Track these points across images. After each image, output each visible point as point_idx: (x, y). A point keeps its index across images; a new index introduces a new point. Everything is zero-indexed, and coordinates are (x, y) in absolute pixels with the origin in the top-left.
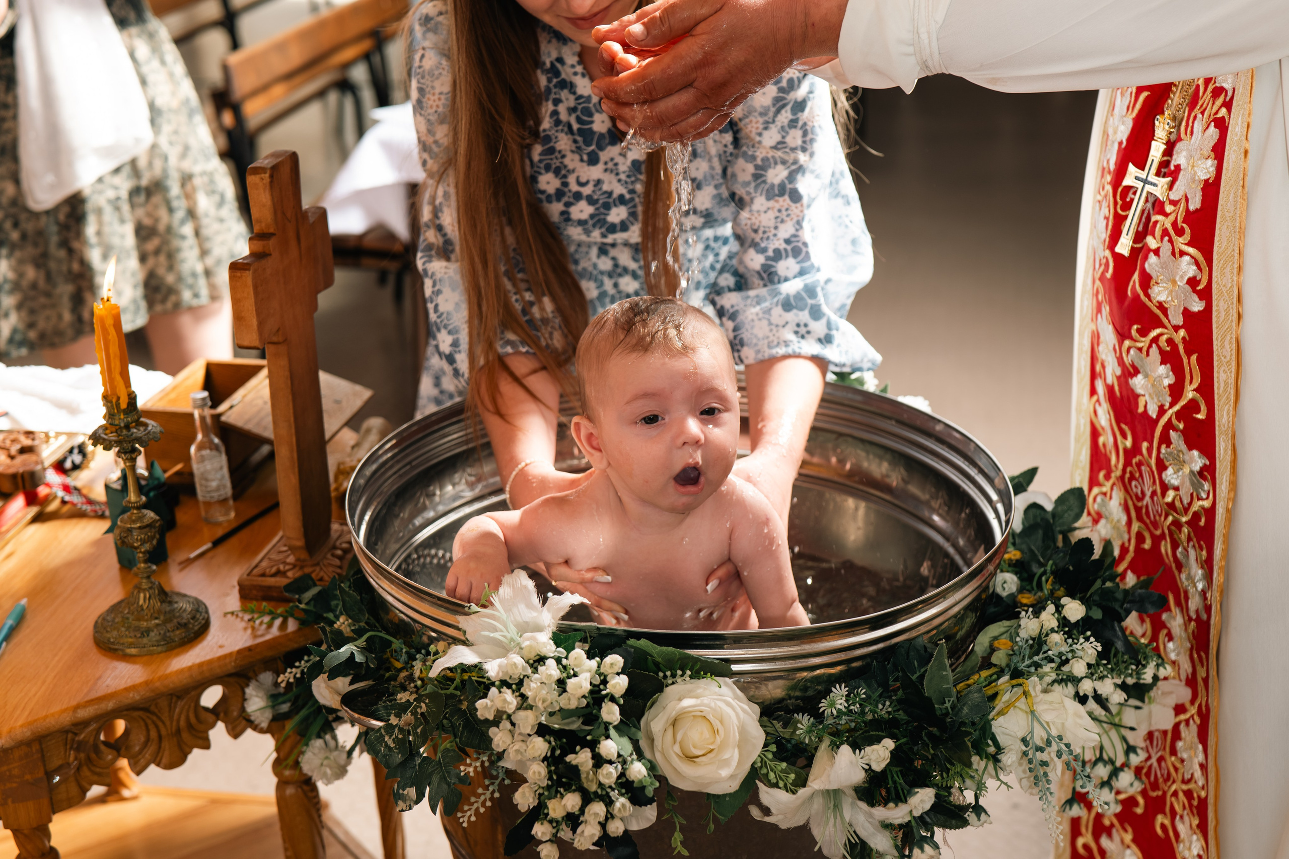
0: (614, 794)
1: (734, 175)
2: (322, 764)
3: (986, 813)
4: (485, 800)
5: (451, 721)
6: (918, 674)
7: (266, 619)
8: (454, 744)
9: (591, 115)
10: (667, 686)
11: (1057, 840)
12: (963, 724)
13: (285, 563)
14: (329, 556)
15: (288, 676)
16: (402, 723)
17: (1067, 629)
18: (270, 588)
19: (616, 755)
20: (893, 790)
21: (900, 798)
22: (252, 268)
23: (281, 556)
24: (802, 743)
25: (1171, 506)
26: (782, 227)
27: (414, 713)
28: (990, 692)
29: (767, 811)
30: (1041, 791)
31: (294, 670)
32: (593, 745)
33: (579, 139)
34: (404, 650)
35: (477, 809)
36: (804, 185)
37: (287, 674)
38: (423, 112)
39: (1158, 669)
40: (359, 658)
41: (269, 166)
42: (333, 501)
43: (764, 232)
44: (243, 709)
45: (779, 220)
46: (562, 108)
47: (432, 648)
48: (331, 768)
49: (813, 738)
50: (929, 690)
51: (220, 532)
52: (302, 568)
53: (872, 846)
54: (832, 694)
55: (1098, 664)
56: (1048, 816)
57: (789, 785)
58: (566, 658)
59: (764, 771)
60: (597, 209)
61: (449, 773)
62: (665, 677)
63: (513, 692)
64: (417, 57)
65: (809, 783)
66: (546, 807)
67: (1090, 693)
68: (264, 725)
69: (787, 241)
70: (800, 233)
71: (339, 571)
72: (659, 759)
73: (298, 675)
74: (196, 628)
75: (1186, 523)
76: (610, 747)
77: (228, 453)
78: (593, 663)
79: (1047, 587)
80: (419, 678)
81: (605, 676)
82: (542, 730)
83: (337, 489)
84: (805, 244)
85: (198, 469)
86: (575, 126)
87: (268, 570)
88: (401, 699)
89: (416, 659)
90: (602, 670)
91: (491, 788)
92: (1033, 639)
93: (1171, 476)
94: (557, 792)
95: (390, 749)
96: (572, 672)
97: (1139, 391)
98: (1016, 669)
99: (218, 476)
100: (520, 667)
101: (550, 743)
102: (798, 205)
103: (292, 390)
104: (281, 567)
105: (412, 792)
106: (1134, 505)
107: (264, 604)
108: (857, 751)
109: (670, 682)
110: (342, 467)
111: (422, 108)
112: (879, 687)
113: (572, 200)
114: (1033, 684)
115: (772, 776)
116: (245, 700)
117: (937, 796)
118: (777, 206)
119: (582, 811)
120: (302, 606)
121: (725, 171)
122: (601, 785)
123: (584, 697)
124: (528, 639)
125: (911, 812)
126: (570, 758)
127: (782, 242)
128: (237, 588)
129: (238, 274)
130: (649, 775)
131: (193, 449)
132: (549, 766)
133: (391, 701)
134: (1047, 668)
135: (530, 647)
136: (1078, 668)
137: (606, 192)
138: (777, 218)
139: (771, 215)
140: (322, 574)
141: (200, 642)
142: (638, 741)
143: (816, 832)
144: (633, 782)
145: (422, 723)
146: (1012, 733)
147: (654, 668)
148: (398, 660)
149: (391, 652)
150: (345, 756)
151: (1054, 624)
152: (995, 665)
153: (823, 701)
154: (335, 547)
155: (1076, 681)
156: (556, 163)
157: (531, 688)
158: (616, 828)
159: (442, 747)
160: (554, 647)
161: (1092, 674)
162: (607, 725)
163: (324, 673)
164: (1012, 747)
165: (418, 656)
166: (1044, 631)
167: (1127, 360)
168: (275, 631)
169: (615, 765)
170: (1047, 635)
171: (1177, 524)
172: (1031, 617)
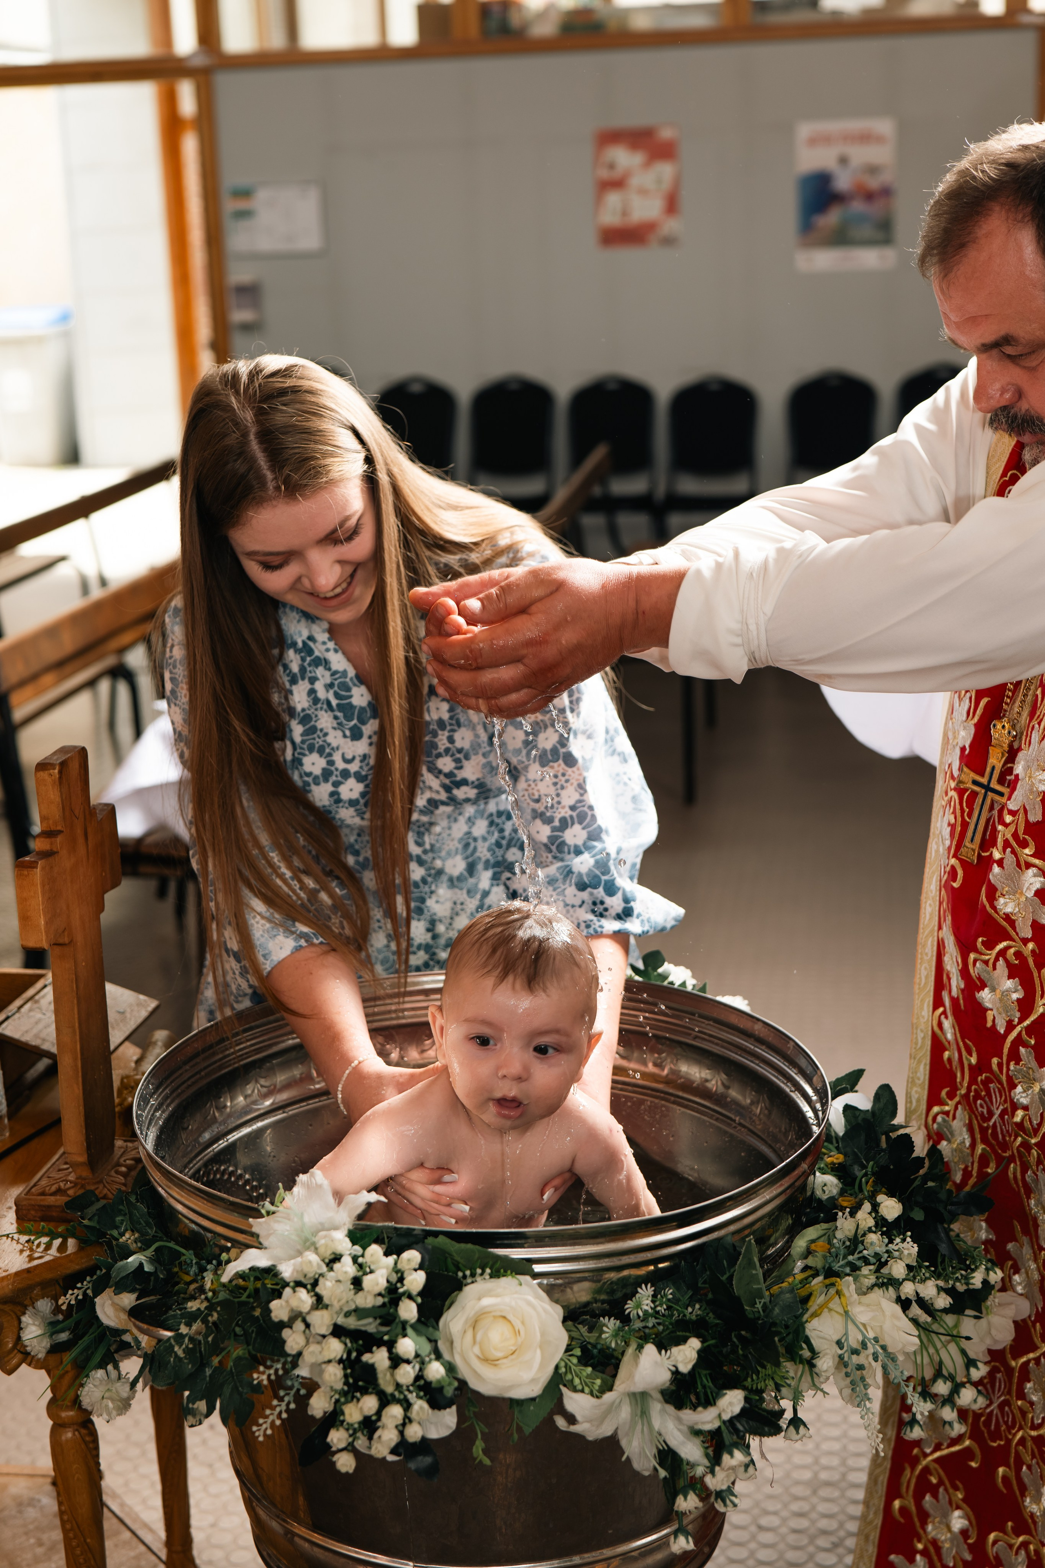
0: (412, 1397)
2: (103, 1398)
3: (805, 1426)
4: (281, 1412)
5: (244, 1329)
6: (728, 1274)
7: (45, 1240)
8: (246, 1351)
9: (348, 689)
10: (466, 1285)
11: (877, 1450)
12: (774, 1324)
13: (66, 1181)
14: (113, 1173)
15: (70, 1298)
16: (192, 1332)
17: (885, 1229)
18: (49, 1207)
19: (413, 1354)
20: (702, 1395)
21: (708, 1401)
22: (39, 865)
23: (61, 1174)
24: (609, 1348)
25: (1020, 1126)
26: (563, 793)
27: (205, 1322)
28: (803, 1293)
29: (571, 1419)
30: (857, 1396)
31: (76, 1291)
32: (390, 1345)
34: (194, 1262)
35: (273, 1422)
36: (576, 748)
37: (68, 1296)
39: (988, 1274)
40: (147, 1268)
41: (58, 761)
42: (117, 1115)
44: (19, 1338)
45: (558, 786)
46: (319, 686)
47: (224, 1256)
48: (112, 1400)
49: (619, 1342)
50: (737, 1289)
52: (83, 1186)
53: (683, 1455)
54: (637, 1296)
55: (920, 1267)
56: (866, 1424)
57: (595, 1392)
58: (363, 1256)
59: (569, 1377)
60: (367, 786)
61: (241, 1382)
62: (465, 1277)
63: (308, 1292)
65: (615, 1387)
66: (343, 1413)
67: (913, 1297)
69: (573, 808)
71: (123, 1188)
72: (458, 1361)
73: (80, 1297)
75: (1036, 1144)
76: (407, 1346)
77: (3, 1067)
78: (391, 1259)
79: (868, 1188)
80: (210, 1290)
81: (402, 1274)
82: (338, 1331)
83: (120, 1104)
84: (590, 807)
87: (47, 1189)
88: (192, 1307)
89: (206, 1270)
90: (399, 1266)
91: (286, 1399)
92: (849, 1240)
93: (1020, 1095)
94: (353, 1397)
95: (180, 1359)
96: (368, 1270)
97: (988, 1005)
98: (830, 1268)
100: (315, 1264)
101: (346, 1344)
102: (575, 768)
104: (62, 1185)
105: (202, 1405)
106: (980, 1126)
107: (42, 1224)
108: (663, 1352)
109: (469, 1280)
110: (126, 1080)
112: (688, 1289)
114: (848, 1285)
115: (577, 1381)
116: (21, 1328)
117: (746, 1399)
118: (553, 772)
119: (379, 1413)
120: (86, 1222)
122: (398, 1386)
123: (380, 1294)
124: (323, 1238)
125: (720, 1416)
126: (366, 1358)
127: (567, 809)
128: (14, 1208)
129: (25, 872)
130: (447, 1375)
132: (345, 1369)
133: (180, 1310)
134: (865, 1270)
135: (326, 1246)
136: (898, 1269)
138: (555, 784)
139: (549, 781)
140: (105, 1191)
142: (436, 1341)
143: (624, 1443)
144: (431, 1383)
145: (212, 1332)
146: (827, 1336)
147: (454, 1269)
148: (188, 1274)
149: (180, 1264)
150: (127, 1387)
151: (871, 1222)
152: (811, 1268)
153: (629, 1302)
154: (119, 1165)
155: (895, 1283)
156: (318, 742)
157: (326, 1288)
158: (414, 1433)
159: (234, 1355)
160: (350, 1244)
161: (914, 1277)
162: (404, 1324)
163: (111, 1287)
164: (828, 1351)
165: (209, 1267)
166: (860, 1232)
167: (974, 972)
168: (54, 1253)
169: (412, 1365)
170: (864, 1235)
171: (1026, 1145)
172: (848, 1217)
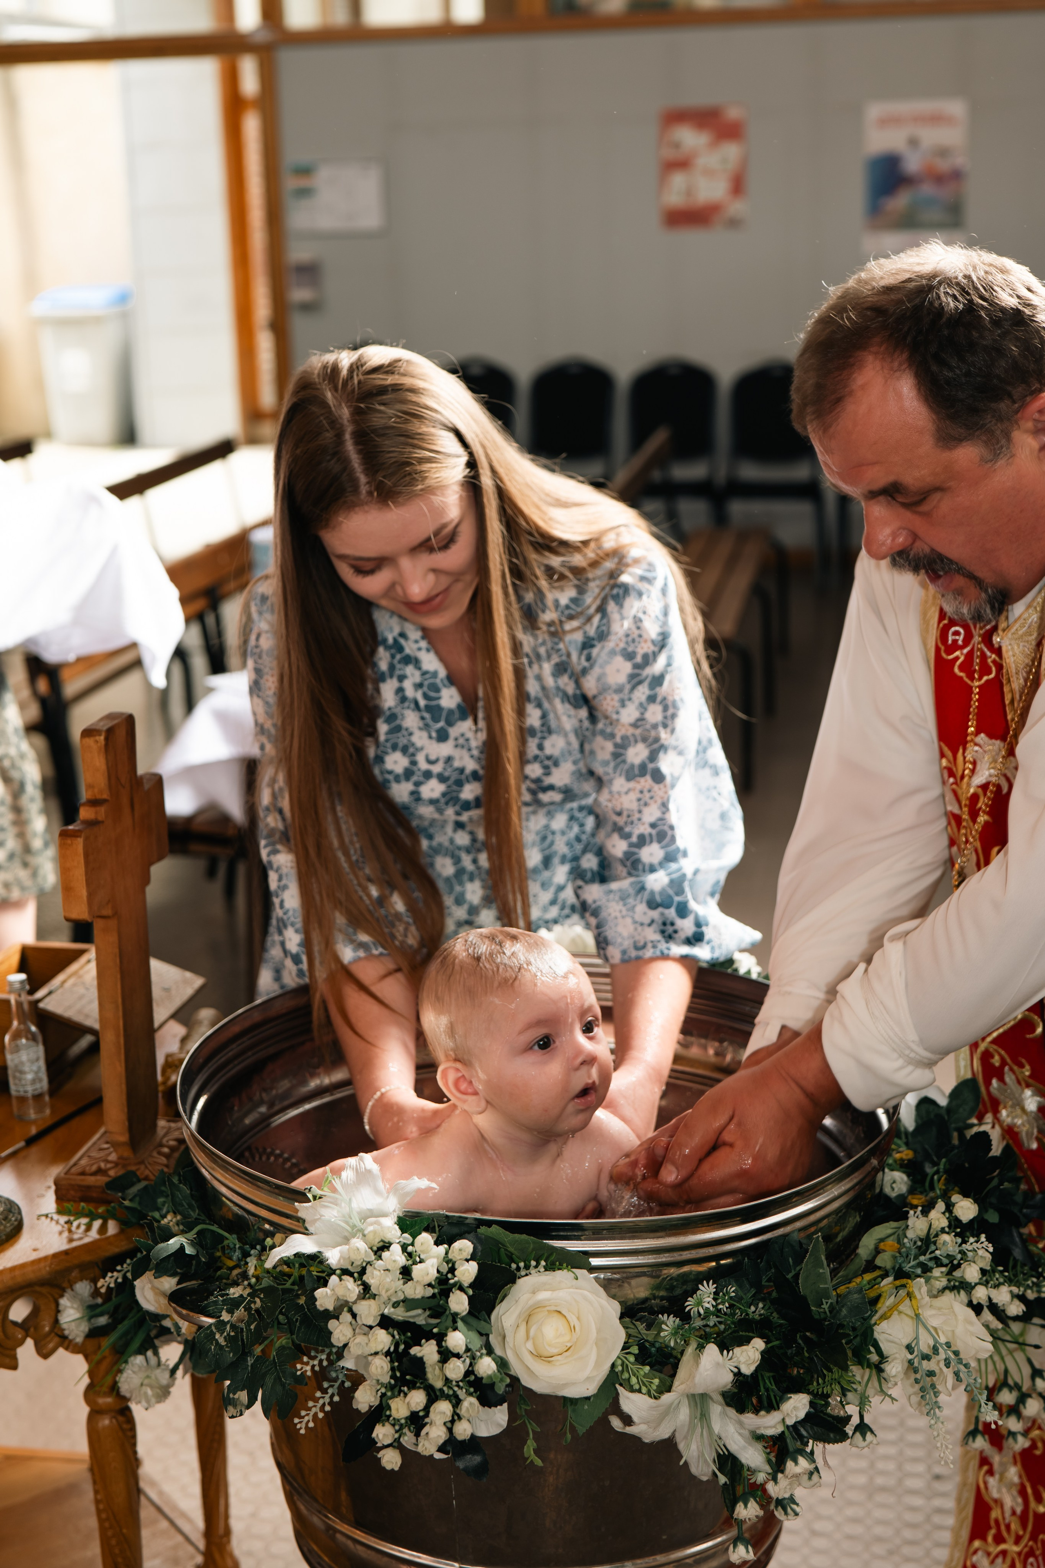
0: (461, 1394)
1: (592, 752)
2: (142, 1385)
3: (872, 1432)
4: (324, 1405)
5: (287, 1317)
6: (793, 1273)
7: (84, 1221)
8: (290, 1341)
9: (438, 690)
10: (519, 1278)
12: (841, 1326)
13: (107, 1161)
14: (155, 1154)
15: (109, 1280)
16: (234, 1319)
17: (958, 1230)
18: (89, 1187)
19: (464, 1348)
20: (764, 1398)
21: (772, 1405)
22: (83, 835)
23: (102, 1154)
24: (667, 1346)
26: (646, 811)
27: (248, 1309)
28: (872, 1294)
29: (627, 1420)
30: (928, 1404)
31: (115, 1274)
32: (440, 1338)
33: (427, 716)
34: (237, 1246)
35: (316, 1414)
36: (667, 764)
37: (107, 1279)
38: (261, 694)
40: (189, 1250)
41: (105, 728)
42: (160, 1095)
43: (629, 816)
44: (56, 1321)
45: (642, 802)
46: (408, 685)
47: (269, 1242)
48: (151, 1387)
49: (679, 1341)
50: (804, 1287)
51: (34, 1131)
52: (124, 1166)
53: (744, 1461)
54: (699, 1292)
55: (994, 1271)
56: (935, 1433)
57: (653, 1392)
58: (412, 1244)
59: (625, 1376)
60: (449, 787)
61: (284, 1372)
62: (518, 1269)
63: (355, 1281)
64: (253, 637)
65: (674, 1388)
66: (389, 1408)
67: (984, 1302)
68: (79, 1340)
69: (653, 826)
70: (667, 816)
71: (166, 1170)
72: (510, 1357)
73: (120, 1280)
74: (8, 1230)
76: (457, 1339)
77: (45, 1044)
78: (442, 1249)
79: (941, 1187)
80: (253, 1276)
81: (454, 1264)
82: (385, 1322)
83: (164, 1083)
84: (672, 828)
85: (12, 1060)
86: (422, 703)
87: (87, 1168)
88: (234, 1294)
89: (250, 1255)
90: (450, 1256)
91: (330, 1391)
92: (921, 1240)
94: (400, 1391)
95: (221, 1347)
96: (418, 1259)
98: (900, 1268)
99: (35, 1068)
100: (363, 1251)
101: (393, 1336)
102: (661, 786)
103: (121, 968)
104: (102, 1165)
105: (243, 1396)
107: (82, 1204)
108: (725, 1352)
109: (523, 1273)
110: (170, 1059)
111: (259, 690)
112: (751, 1287)
113: (422, 779)
114: (919, 1286)
115: (634, 1380)
116: (58, 1311)
117: (812, 1404)
118: (639, 787)
119: (427, 1409)
120: (127, 1203)
121: (582, 746)
122: (447, 1381)
123: (430, 1285)
124: (371, 1224)
125: (783, 1420)
126: (415, 1351)
127: (646, 826)
128: (53, 1188)
129: (69, 841)
130: (499, 1371)
131: (7, 1038)
132: (392, 1361)
133: (222, 1296)
134: (937, 1272)
135: (375, 1232)
136: (971, 1273)
137: (457, 769)
138: (639, 800)
139: (633, 796)
140: (147, 1172)
141: (12, 1245)
142: (487, 1335)
143: (681, 1446)
144: (482, 1378)
145: (255, 1320)
146: (896, 1340)
147: (507, 1260)
148: (231, 1258)
149: (223, 1248)
150: (167, 1375)
151: (944, 1223)
152: (880, 1268)
153: (690, 1299)
154: (161, 1145)
155: (967, 1287)
156: (403, 741)
157: (373, 1278)
158: (463, 1430)
159: (278, 1344)
160: (399, 1232)
161: (988, 1282)
162: (455, 1316)
163: (150, 1270)
164: (897, 1356)
165: (252, 1252)
166: (933, 1232)
168: (94, 1235)
169: (462, 1359)
170: (937, 1235)
172: (920, 1216)
